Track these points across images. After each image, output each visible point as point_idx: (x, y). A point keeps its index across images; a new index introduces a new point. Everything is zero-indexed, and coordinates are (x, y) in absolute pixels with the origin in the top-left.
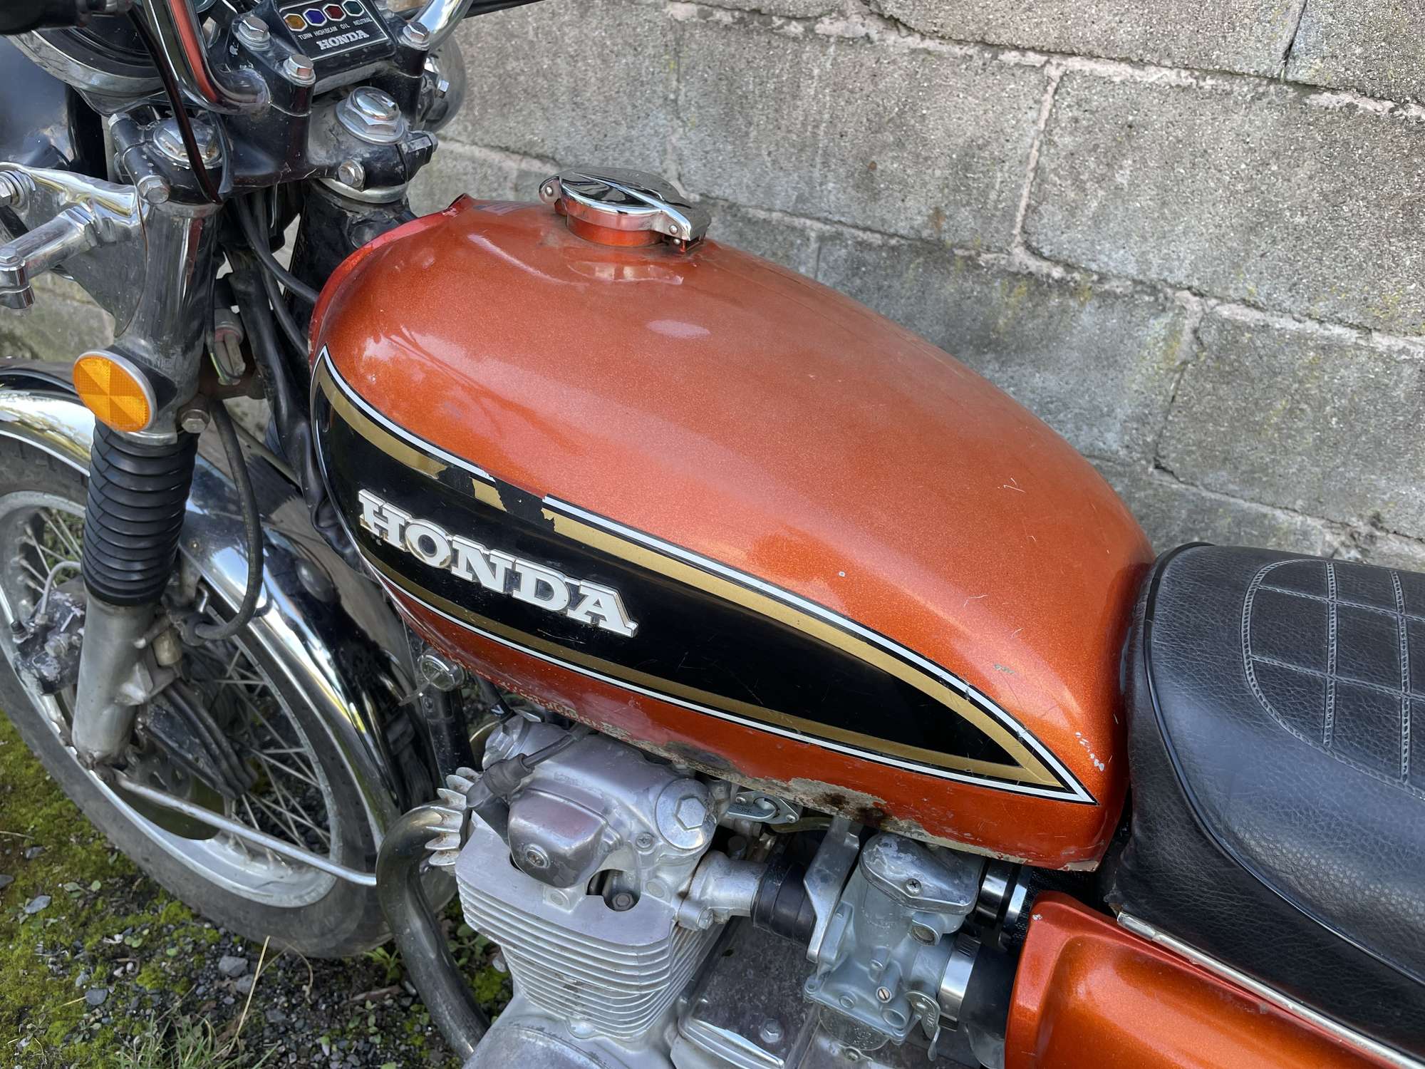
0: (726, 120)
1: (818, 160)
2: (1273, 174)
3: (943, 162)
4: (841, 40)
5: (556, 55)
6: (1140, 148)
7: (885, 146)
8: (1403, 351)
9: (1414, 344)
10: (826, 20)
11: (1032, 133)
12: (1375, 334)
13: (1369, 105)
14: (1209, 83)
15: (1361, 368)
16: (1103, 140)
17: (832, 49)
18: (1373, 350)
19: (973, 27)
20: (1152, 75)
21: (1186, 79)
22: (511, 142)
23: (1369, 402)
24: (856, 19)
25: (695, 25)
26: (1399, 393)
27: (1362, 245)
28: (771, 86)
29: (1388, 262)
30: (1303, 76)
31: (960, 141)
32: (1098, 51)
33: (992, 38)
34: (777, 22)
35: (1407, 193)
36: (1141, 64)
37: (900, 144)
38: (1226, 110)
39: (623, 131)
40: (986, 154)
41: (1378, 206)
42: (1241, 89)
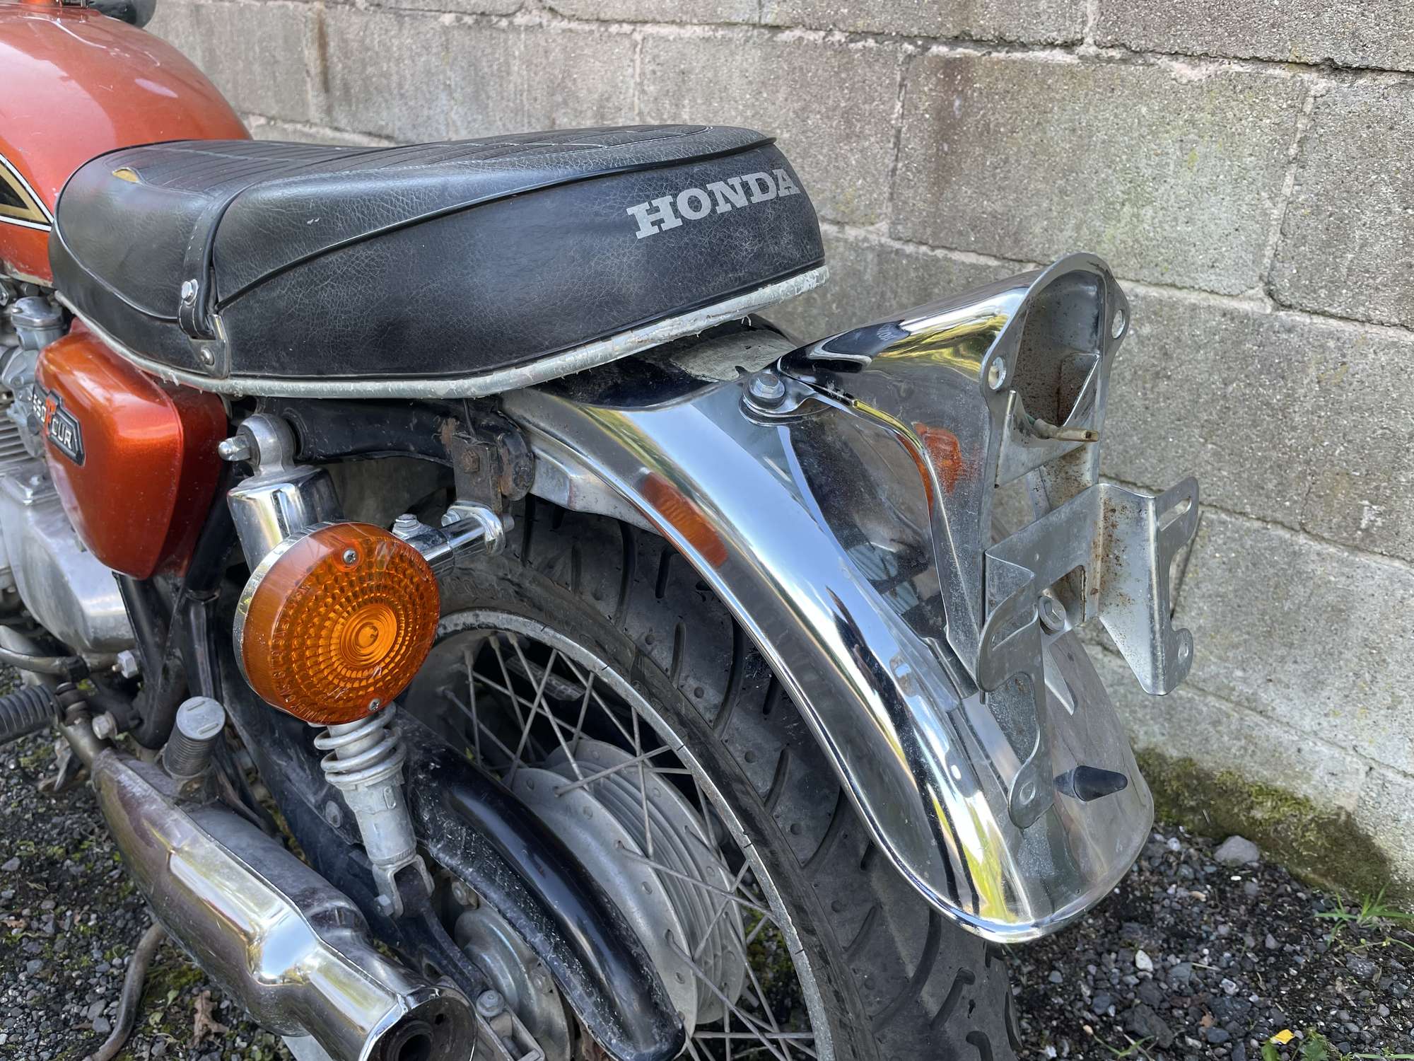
0: (476, 97)
1: (526, 121)
2: (766, 100)
3: (589, 113)
4: (528, 28)
5: (389, 60)
6: (691, 89)
7: (558, 105)
8: (866, 239)
9: (871, 232)
10: (518, 14)
11: (632, 85)
12: (847, 228)
13: (811, 36)
14: (720, 33)
15: (843, 259)
16: (671, 86)
17: (523, 36)
18: (846, 241)
19: (592, 9)
20: (689, 32)
21: (707, 32)
22: (371, 128)
23: (853, 287)
24: (535, 12)
25: (454, 27)
26: (868, 277)
27: (825, 151)
28: (495, 67)
29: (842, 164)
30: (769, 19)
31: (596, 96)
32: (658, 18)
33: (602, 16)
34: (495, 19)
35: (843, 104)
36: (681, 24)
37: (565, 103)
38: (732, 54)
39: (426, 112)
40: (610, 105)
41: (828, 117)
42: (738, 35)
